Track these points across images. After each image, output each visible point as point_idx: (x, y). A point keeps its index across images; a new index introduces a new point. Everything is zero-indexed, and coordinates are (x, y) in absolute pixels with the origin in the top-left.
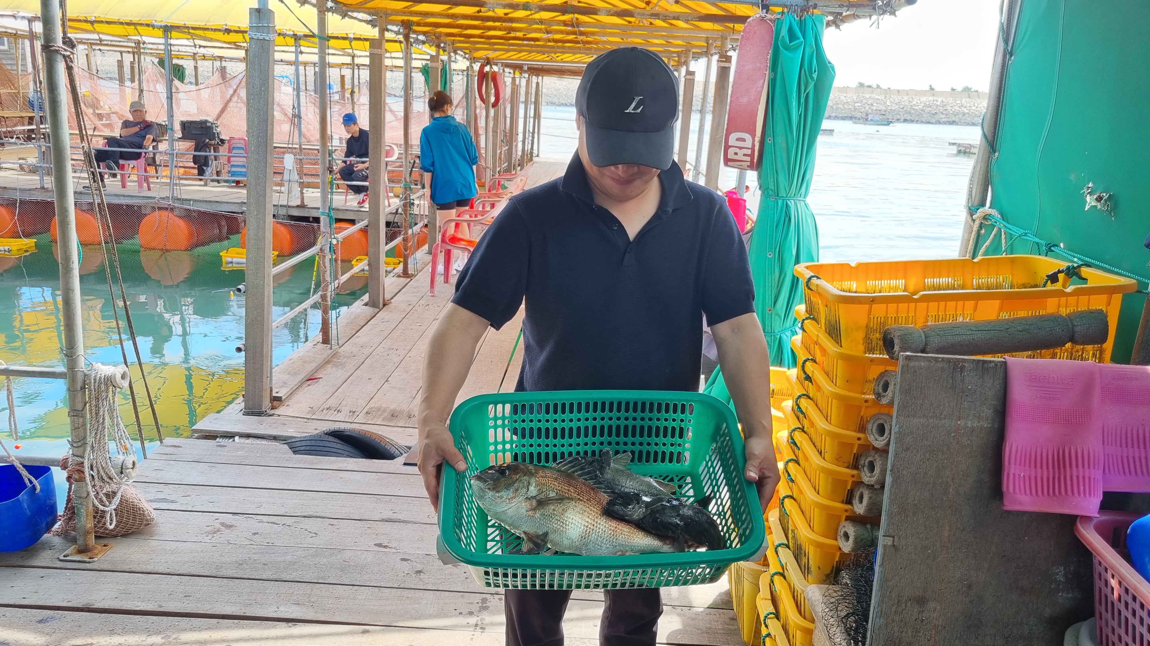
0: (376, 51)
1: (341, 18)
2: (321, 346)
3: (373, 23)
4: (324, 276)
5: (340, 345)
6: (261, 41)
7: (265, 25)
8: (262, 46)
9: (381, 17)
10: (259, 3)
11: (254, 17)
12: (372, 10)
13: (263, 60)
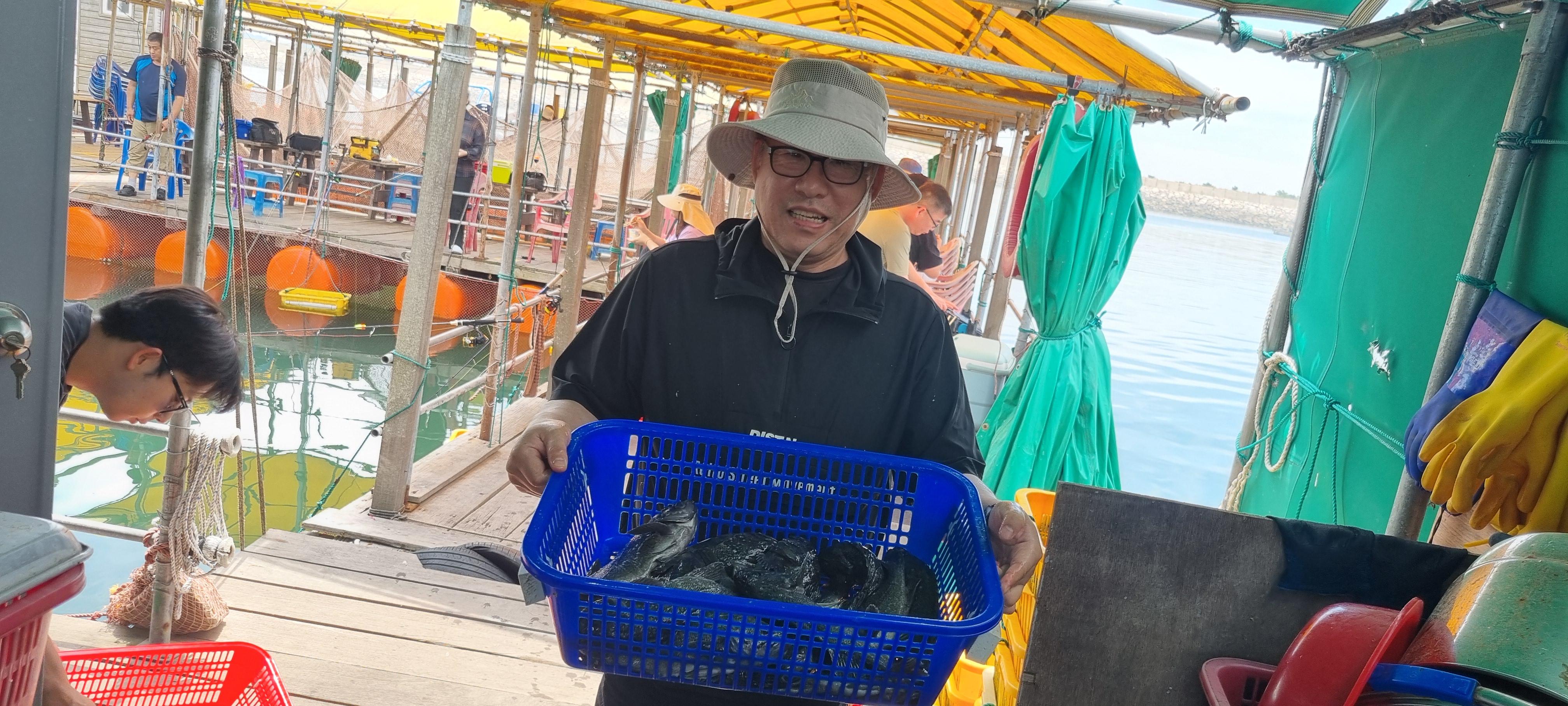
0: (597, 83)
2: (478, 440)
5: (502, 443)
6: (455, 64)
7: (462, 45)
8: (456, 70)
9: (609, 42)
10: (459, 19)
11: (451, 34)
12: (599, 33)
13: (454, 86)
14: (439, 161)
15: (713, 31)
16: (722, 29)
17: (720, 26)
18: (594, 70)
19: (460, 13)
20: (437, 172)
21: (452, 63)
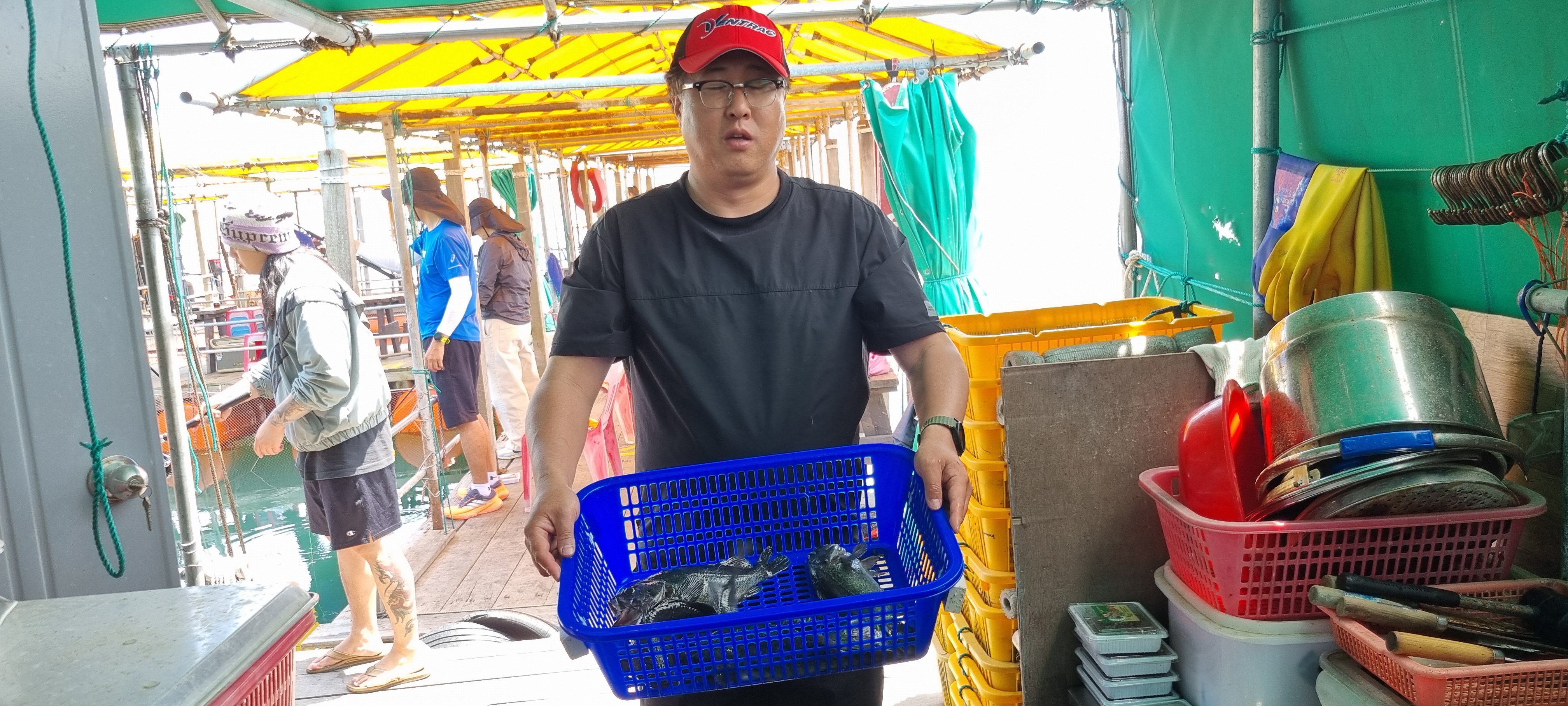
2: (432, 532)
3: (441, 139)
4: (426, 447)
5: (456, 528)
6: (335, 185)
7: (337, 167)
8: (337, 191)
9: (454, 132)
10: (327, 143)
11: (323, 160)
12: (442, 126)
13: (339, 206)
15: (542, 100)
16: (549, 96)
17: (547, 94)
18: (447, 161)
19: (327, 139)
21: (332, 186)
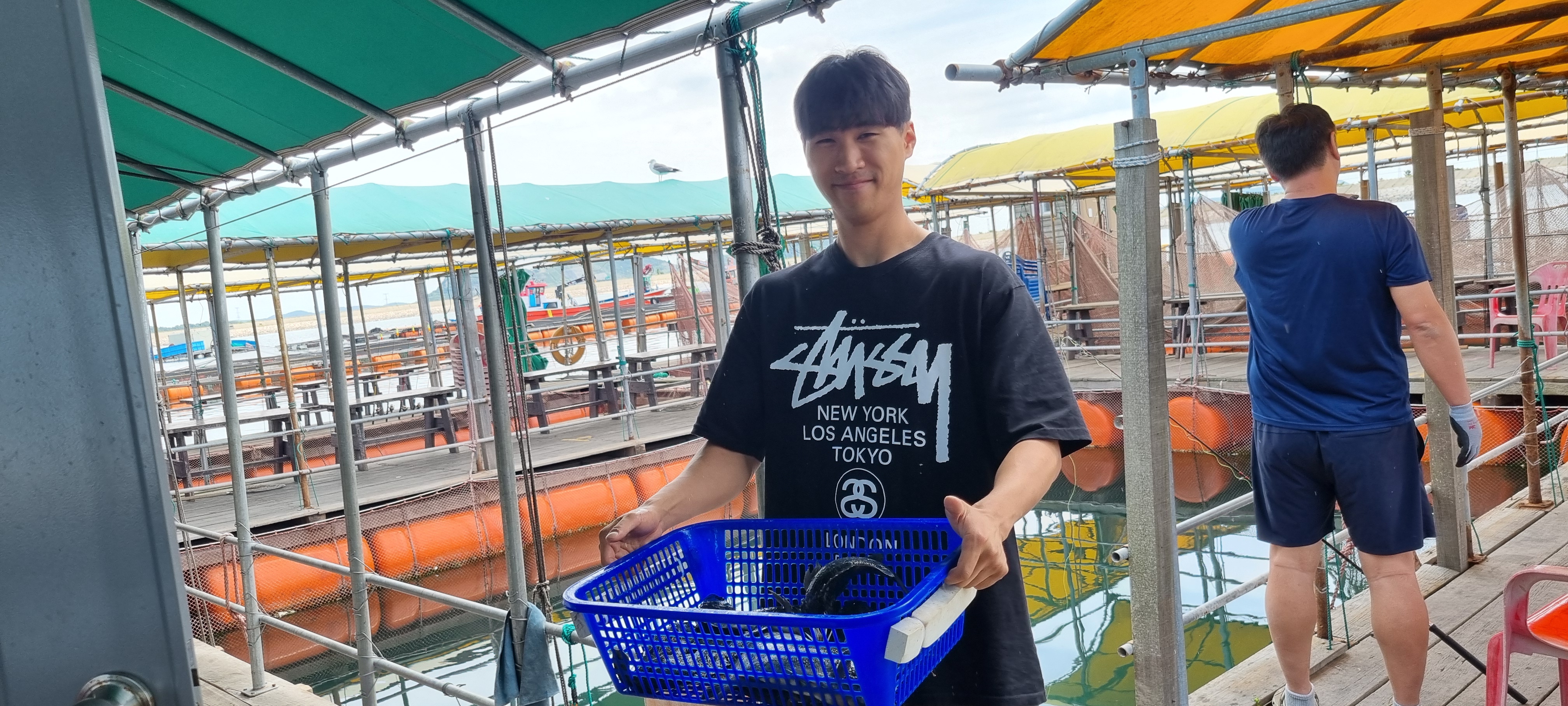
0: (1423, 131)
1: (1371, 90)
6: (1132, 170)
7: (1136, 143)
8: (1134, 176)
10: (1132, 113)
11: (1120, 135)
13: (1136, 197)
14: (1134, 295)
19: (1134, 106)
20: (1136, 309)
21: (1128, 170)
